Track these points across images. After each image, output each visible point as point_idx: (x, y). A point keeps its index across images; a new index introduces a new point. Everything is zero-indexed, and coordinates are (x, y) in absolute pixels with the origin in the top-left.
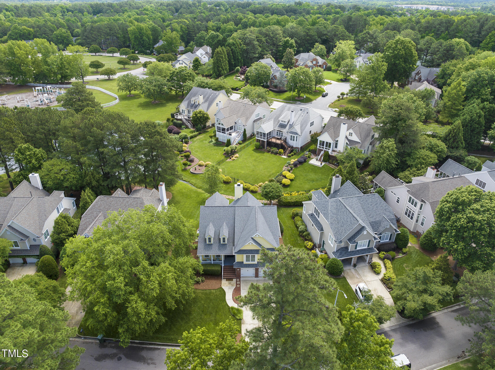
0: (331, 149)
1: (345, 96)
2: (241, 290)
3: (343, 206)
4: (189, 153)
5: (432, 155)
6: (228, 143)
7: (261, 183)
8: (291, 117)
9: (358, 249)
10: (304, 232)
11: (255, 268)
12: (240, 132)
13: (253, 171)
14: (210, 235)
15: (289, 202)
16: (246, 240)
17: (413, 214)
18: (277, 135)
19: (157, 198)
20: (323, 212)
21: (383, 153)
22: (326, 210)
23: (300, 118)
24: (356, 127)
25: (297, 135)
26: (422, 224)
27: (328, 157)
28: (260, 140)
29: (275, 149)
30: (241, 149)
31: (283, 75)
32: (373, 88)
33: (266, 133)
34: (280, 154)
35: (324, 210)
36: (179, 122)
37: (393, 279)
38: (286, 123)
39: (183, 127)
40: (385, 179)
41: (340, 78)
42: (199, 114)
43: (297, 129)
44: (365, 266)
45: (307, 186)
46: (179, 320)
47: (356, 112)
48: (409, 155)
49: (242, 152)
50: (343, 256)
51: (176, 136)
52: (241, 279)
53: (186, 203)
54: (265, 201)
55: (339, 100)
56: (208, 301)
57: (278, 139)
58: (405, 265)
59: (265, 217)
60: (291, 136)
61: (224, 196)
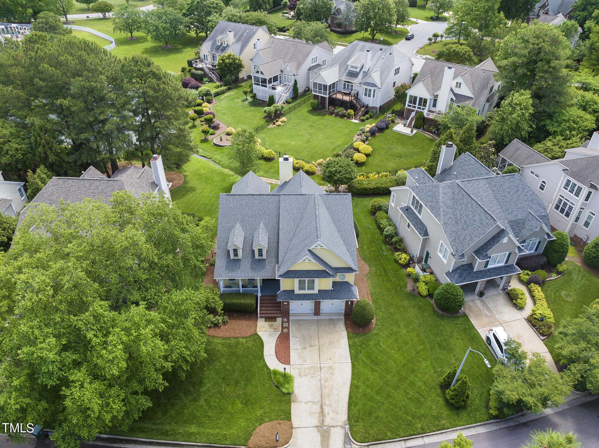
0: (427, 108)
1: (439, 39)
2: (291, 337)
3: (465, 194)
4: (211, 116)
5: (588, 116)
6: (272, 101)
7: (321, 160)
8: (366, 61)
9: (489, 267)
10: (393, 236)
11: (314, 301)
12: (289, 85)
13: (309, 141)
14: (235, 245)
15: (366, 189)
16: (298, 254)
17: (571, 208)
18: (344, 88)
19: (150, 181)
20: (429, 204)
21: (511, 114)
22: (434, 200)
23: (379, 61)
24: (467, 75)
25: (374, 88)
26: (587, 224)
27: (421, 121)
28: (318, 96)
29: (341, 110)
30: (290, 110)
31: (351, 7)
32: (481, 25)
33: (329, 84)
34: (349, 117)
35: (432, 202)
36: (199, 72)
37: (550, 318)
38: (358, 70)
39: (205, 79)
40: (519, 152)
41: (430, 16)
42: (227, 59)
43: (376, 78)
44: (497, 295)
45: (391, 165)
46: (181, 394)
47: (464, 54)
48: (550, 116)
49: (292, 115)
50: (464, 279)
51: (194, 91)
52: (291, 318)
53: (205, 191)
54: (330, 187)
55: (430, 45)
56: (234, 359)
57: (346, 94)
58: (563, 293)
59: (331, 213)
60: (366, 89)
61: (264, 179)
